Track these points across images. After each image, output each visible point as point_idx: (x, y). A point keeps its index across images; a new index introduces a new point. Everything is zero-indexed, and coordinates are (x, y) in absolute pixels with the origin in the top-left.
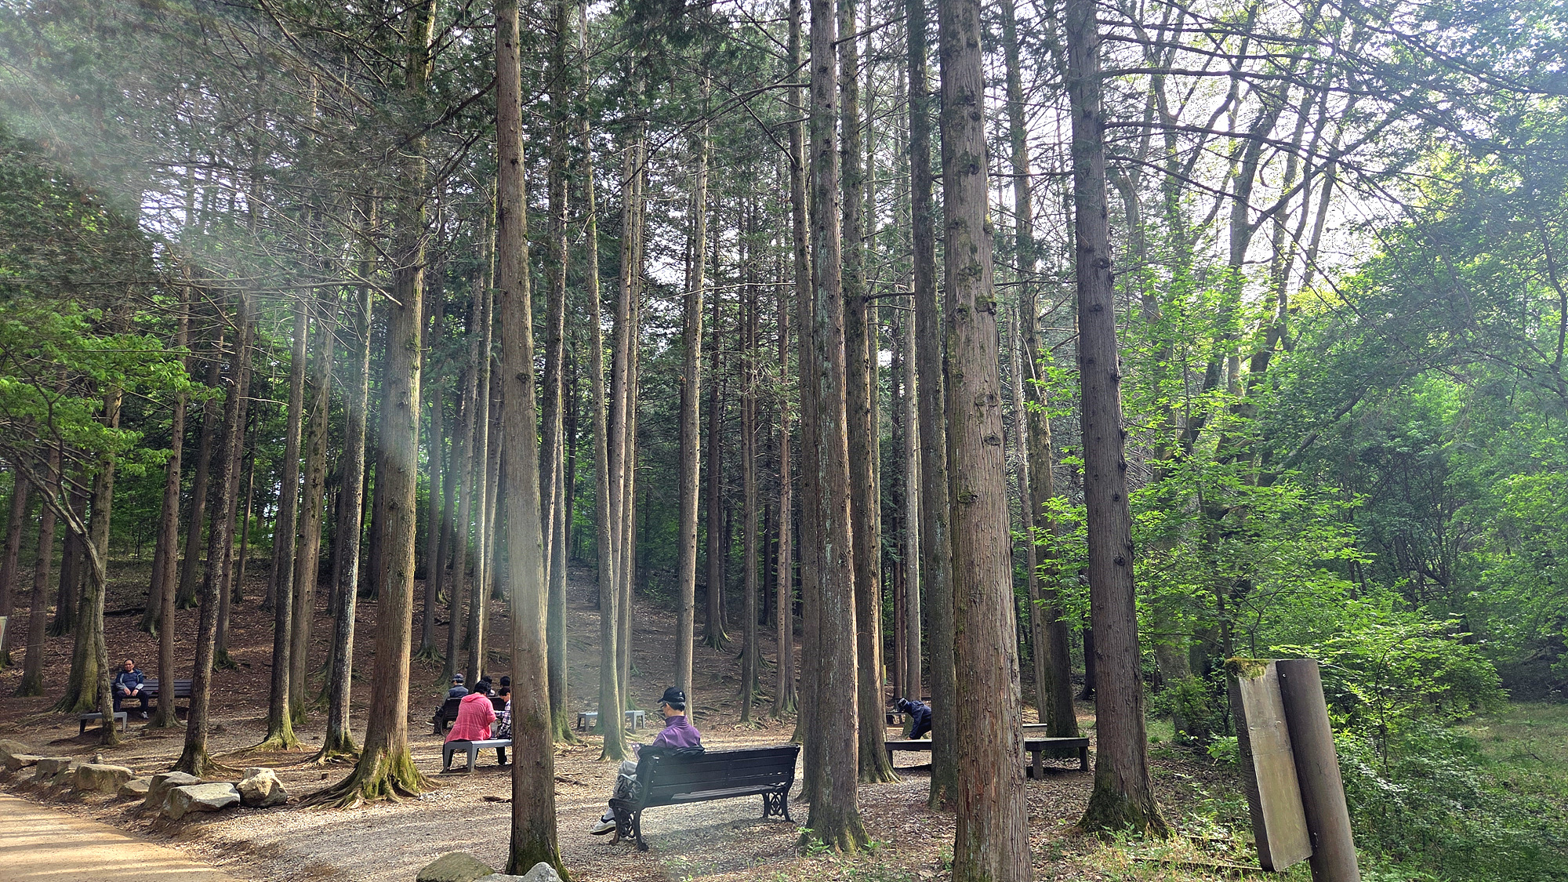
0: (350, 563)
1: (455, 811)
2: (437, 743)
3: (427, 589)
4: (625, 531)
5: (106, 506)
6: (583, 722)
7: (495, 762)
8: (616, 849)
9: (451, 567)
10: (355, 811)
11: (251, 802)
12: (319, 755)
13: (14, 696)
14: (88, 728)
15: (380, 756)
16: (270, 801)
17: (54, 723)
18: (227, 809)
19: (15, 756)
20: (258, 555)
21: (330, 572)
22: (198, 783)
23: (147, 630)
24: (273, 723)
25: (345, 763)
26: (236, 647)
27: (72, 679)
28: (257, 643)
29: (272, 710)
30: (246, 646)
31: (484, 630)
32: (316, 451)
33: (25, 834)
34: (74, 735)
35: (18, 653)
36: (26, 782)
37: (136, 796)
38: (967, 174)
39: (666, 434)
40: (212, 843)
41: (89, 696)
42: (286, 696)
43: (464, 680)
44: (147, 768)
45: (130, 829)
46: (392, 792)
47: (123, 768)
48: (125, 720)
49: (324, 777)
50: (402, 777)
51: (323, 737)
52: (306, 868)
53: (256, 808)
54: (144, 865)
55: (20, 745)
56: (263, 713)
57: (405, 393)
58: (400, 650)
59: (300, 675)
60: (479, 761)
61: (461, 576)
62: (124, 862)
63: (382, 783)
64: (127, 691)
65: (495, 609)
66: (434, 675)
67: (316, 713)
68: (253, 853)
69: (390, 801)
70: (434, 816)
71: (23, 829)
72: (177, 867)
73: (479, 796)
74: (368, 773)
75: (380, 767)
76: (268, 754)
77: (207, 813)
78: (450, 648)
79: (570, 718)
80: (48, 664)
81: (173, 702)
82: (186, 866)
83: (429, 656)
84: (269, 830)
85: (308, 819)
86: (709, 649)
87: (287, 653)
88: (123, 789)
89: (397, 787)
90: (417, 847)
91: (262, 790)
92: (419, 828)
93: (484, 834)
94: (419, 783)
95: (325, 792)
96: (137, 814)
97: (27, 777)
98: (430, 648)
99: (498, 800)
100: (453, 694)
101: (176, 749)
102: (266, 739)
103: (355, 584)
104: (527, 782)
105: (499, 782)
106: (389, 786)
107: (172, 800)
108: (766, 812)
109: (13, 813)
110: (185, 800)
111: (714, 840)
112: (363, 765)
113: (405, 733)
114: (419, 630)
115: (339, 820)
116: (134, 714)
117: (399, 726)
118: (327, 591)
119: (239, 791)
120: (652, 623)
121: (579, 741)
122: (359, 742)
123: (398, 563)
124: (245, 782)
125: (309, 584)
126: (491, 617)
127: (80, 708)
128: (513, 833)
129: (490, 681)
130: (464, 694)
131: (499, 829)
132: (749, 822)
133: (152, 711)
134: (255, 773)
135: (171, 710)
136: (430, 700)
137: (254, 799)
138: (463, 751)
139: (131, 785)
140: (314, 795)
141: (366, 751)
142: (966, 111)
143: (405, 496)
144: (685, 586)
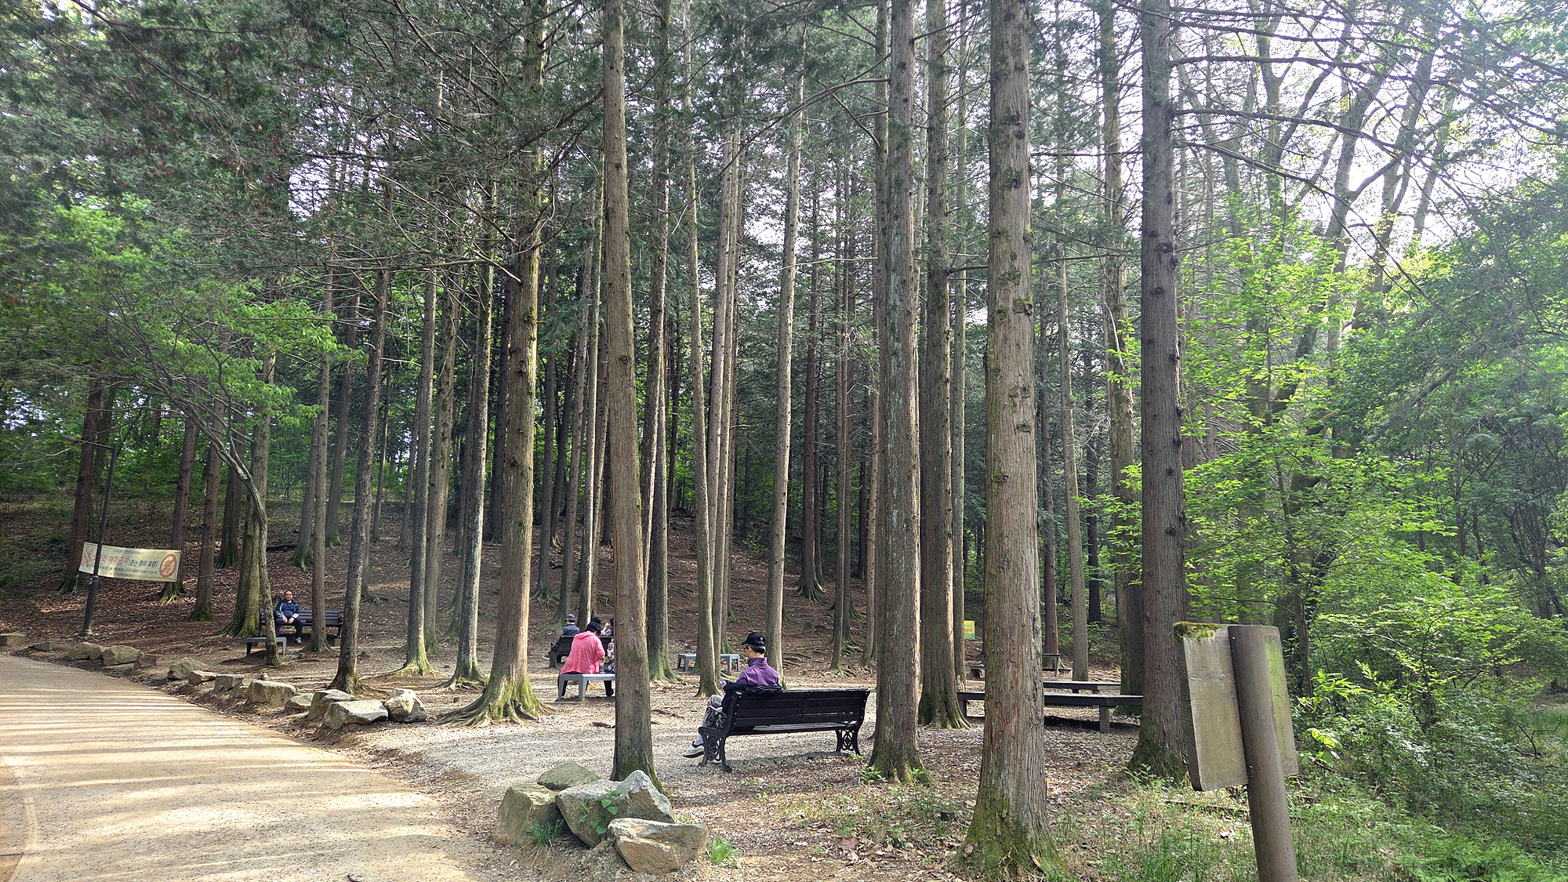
0: (476, 511)
1: (568, 733)
2: (552, 676)
3: (543, 534)
4: (721, 488)
5: (264, 453)
6: (682, 662)
7: (603, 694)
8: (705, 770)
9: (563, 514)
10: (484, 729)
11: (396, 718)
12: (451, 681)
13: (188, 620)
14: (253, 650)
15: (504, 683)
16: (412, 718)
17: (224, 645)
18: (378, 722)
19: (195, 672)
20: (392, 499)
21: (457, 516)
22: (352, 700)
23: (298, 565)
24: (410, 652)
25: (473, 690)
26: (374, 583)
27: (238, 606)
28: (393, 580)
29: (409, 639)
30: (383, 582)
31: (593, 575)
32: (444, 407)
33: (213, 736)
34: (242, 656)
35: (191, 582)
36: (206, 694)
37: (301, 709)
38: (1010, 188)
39: (766, 390)
40: (367, 750)
41: (252, 623)
42: (422, 628)
43: (576, 619)
44: (306, 686)
45: (297, 737)
46: (515, 714)
47: (288, 685)
48: (285, 644)
49: (456, 700)
50: (523, 702)
51: (454, 667)
52: (446, 773)
53: (401, 723)
54: (314, 764)
55: (199, 663)
56: (401, 643)
57: (524, 362)
58: (521, 591)
59: (433, 610)
60: (589, 693)
61: (573, 524)
62: (297, 761)
63: (506, 706)
64: (285, 619)
65: (604, 555)
66: (549, 614)
67: (446, 645)
68: (401, 759)
69: (513, 722)
70: (550, 736)
71: (211, 732)
72: (340, 767)
73: (589, 722)
74: (494, 697)
75: (504, 693)
76: (407, 679)
77: (361, 725)
78: (563, 589)
79: (671, 659)
80: (215, 593)
81: (324, 631)
82: (347, 767)
83: (544, 596)
84: (413, 741)
85: (444, 734)
86: (804, 600)
87: (422, 590)
88: (289, 702)
89: (518, 710)
90: (537, 760)
91: (405, 708)
92: (538, 746)
93: (593, 753)
94: (537, 708)
95: (458, 712)
96: (302, 724)
97: (206, 690)
98: (545, 589)
99: (605, 726)
100: (566, 632)
101: (331, 671)
102: (405, 665)
103: (480, 530)
104: (628, 707)
105: (606, 710)
106: (512, 709)
107: (332, 713)
108: (839, 747)
109: (200, 720)
110: (343, 714)
111: (790, 767)
112: (489, 691)
113: (525, 664)
114: (537, 574)
115: (470, 736)
116: (291, 640)
117: (520, 658)
118: (452, 534)
119: (387, 708)
120: (750, 573)
121: (679, 680)
122: (485, 672)
123: (519, 514)
124: (392, 700)
125: (439, 528)
126: (600, 562)
127: (244, 633)
128: (616, 749)
129: (599, 622)
130: (576, 632)
131: (604, 749)
132: (822, 755)
133: (306, 637)
134: (399, 694)
135: (323, 638)
136: (546, 637)
137: (399, 716)
138: (575, 683)
139: (295, 699)
140: (449, 715)
141: (492, 678)
142: (1012, 130)
143: (523, 454)
144: (776, 540)
